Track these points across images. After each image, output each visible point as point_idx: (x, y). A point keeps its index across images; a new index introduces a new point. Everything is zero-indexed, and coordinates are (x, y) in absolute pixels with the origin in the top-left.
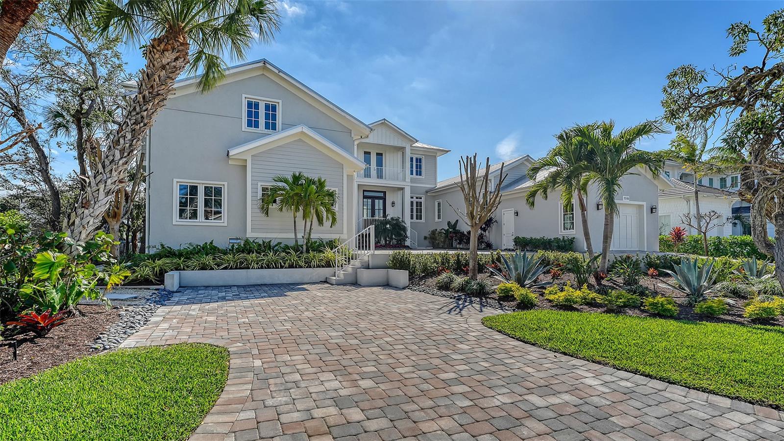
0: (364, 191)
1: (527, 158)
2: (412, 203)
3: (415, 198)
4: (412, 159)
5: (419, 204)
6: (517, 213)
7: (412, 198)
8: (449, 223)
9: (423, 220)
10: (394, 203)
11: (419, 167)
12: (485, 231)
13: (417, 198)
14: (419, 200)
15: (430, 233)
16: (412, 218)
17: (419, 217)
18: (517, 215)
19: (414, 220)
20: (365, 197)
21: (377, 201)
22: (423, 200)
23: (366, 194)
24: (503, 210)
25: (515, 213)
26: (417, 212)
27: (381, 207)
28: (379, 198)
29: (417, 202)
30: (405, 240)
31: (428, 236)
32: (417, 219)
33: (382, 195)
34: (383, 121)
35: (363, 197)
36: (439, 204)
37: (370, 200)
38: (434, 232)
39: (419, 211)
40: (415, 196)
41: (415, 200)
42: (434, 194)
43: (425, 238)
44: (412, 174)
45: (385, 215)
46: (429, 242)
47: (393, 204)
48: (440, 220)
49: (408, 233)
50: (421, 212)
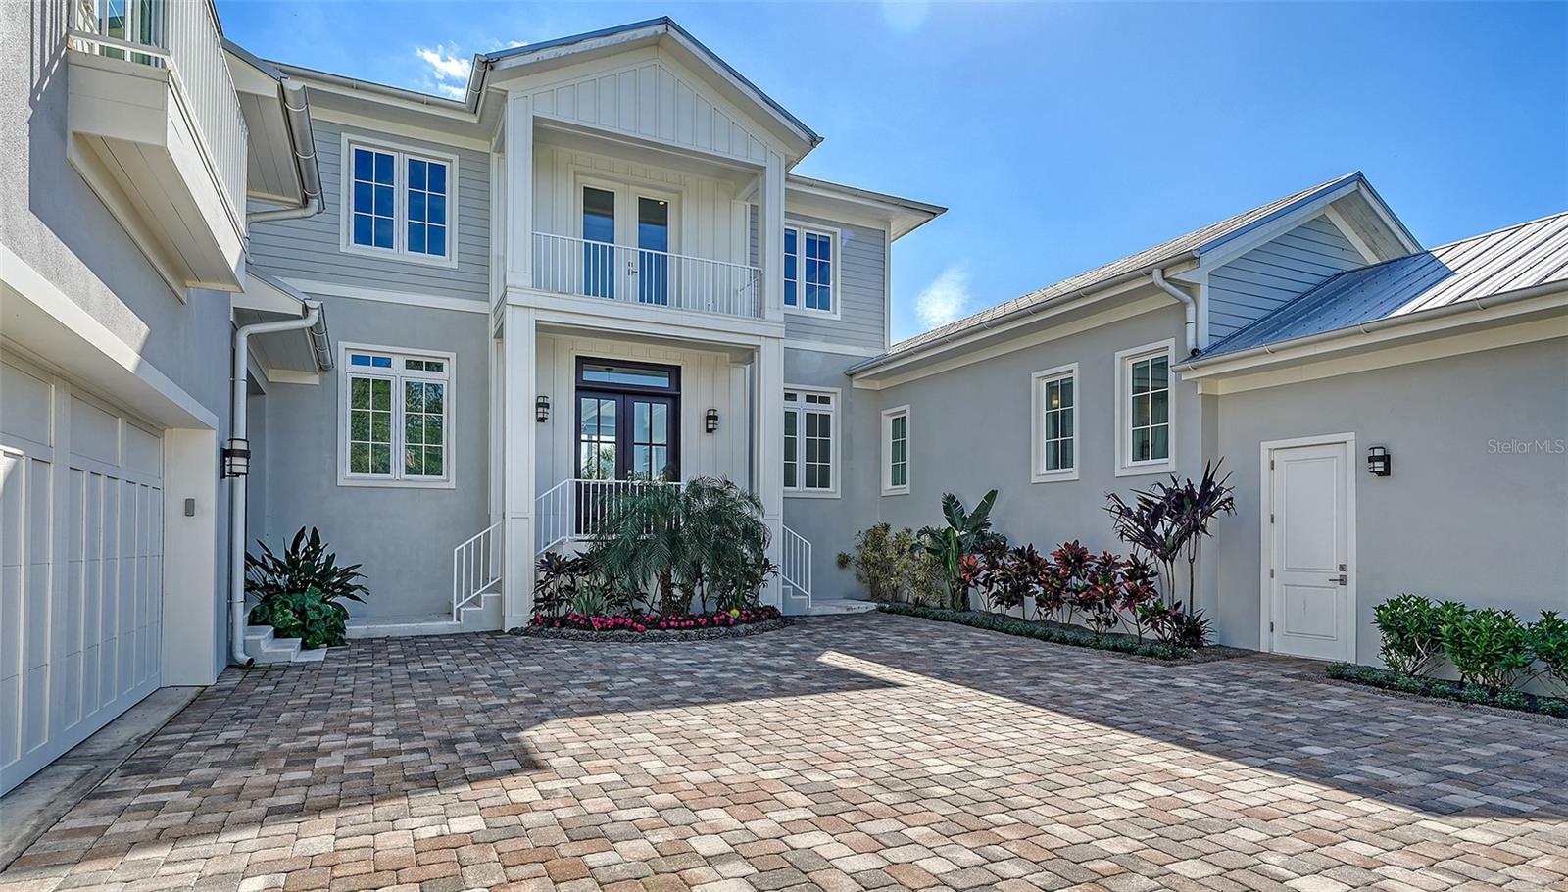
0: (582, 362)
1: (1353, 187)
2: (790, 418)
3: (801, 397)
4: (790, 240)
5: (819, 425)
6: (1386, 459)
7: (790, 397)
8: (950, 505)
9: (835, 488)
10: (716, 418)
11: (819, 272)
12: (1168, 553)
13: (810, 399)
14: (818, 408)
15: (860, 541)
16: (789, 480)
17: (819, 477)
18: (1386, 472)
19: (800, 488)
20: (583, 389)
21: (640, 408)
22: (833, 409)
23: (591, 376)
24: (1265, 446)
25: (1371, 459)
26: (810, 456)
27: (661, 437)
28: (651, 395)
29: (810, 417)
30: (756, 581)
31: (855, 554)
32: (810, 483)
33: (663, 382)
34: (660, 29)
35: (578, 389)
36: (899, 424)
37: (609, 407)
38: (876, 538)
39: (819, 451)
40: (802, 388)
41: (801, 407)
42: (877, 386)
43: (843, 561)
44: (790, 298)
45: (674, 471)
46: (859, 577)
47: (711, 419)
48: (906, 489)
49: (773, 552)
50: (825, 457)
